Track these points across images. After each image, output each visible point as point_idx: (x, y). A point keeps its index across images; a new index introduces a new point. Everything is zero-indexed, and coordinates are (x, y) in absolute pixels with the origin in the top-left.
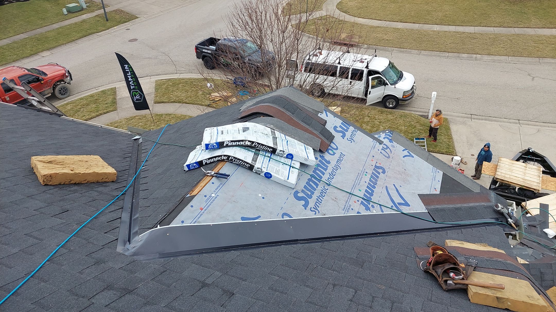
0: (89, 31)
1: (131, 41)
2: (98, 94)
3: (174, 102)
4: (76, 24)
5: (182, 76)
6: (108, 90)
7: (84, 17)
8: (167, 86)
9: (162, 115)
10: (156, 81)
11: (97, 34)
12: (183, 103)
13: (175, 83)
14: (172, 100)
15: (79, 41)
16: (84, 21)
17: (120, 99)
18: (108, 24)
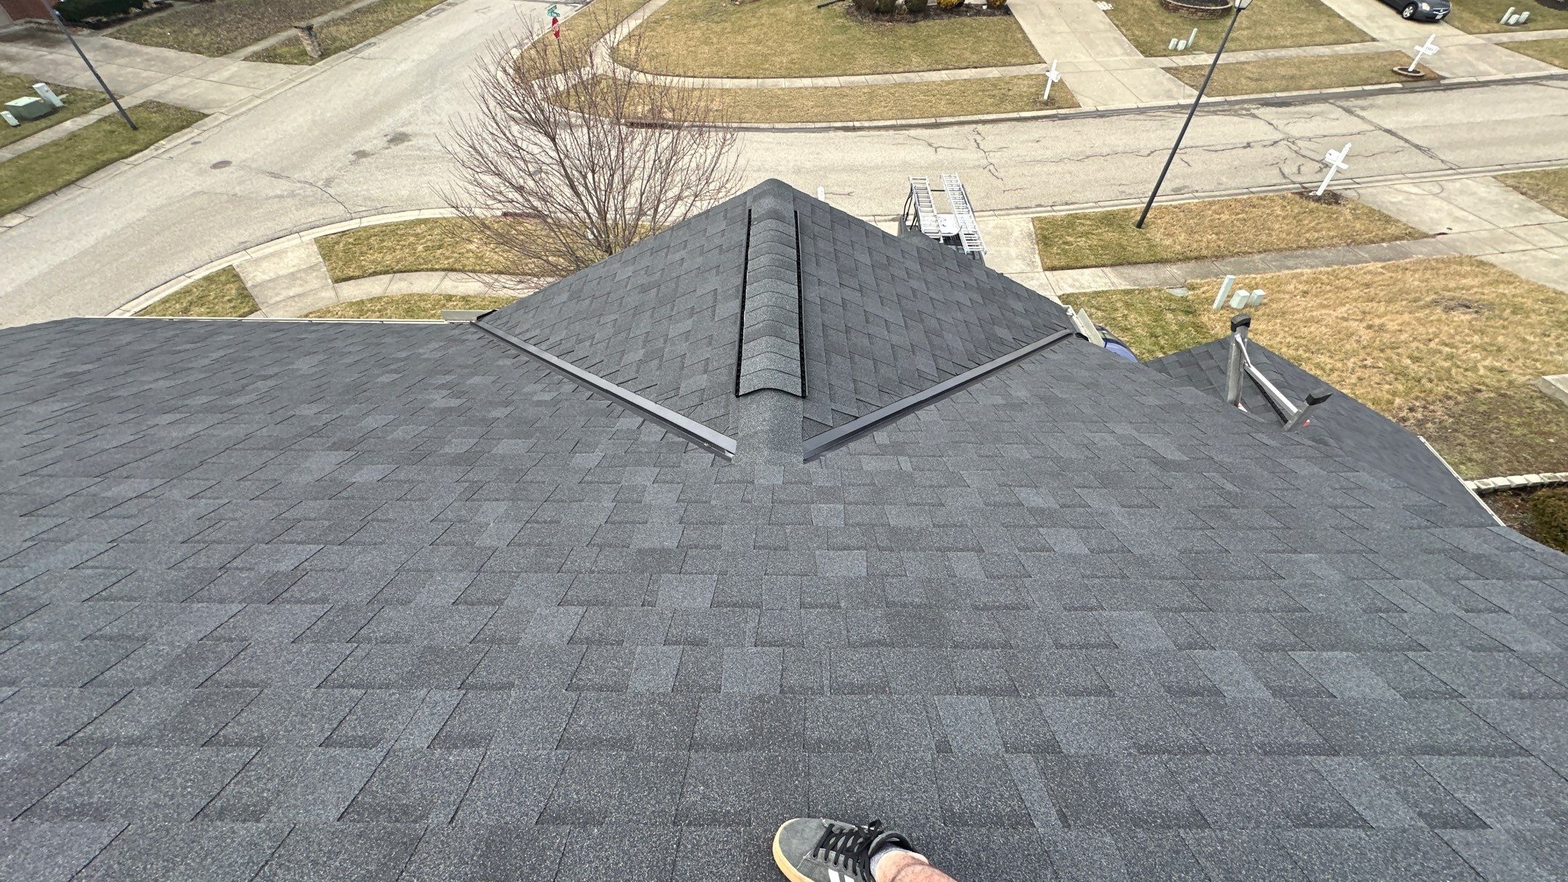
0: (101, 158)
1: (216, 166)
2: (196, 285)
3: (375, 274)
4: (55, 143)
5: (366, 222)
6: (218, 274)
7: (69, 125)
8: (345, 245)
9: (362, 301)
10: (316, 240)
11: (125, 161)
12: (394, 272)
13: (362, 238)
14: (370, 271)
15: (87, 182)
16: (73, 136)
17: (254, 286)
18: (141, 137)
